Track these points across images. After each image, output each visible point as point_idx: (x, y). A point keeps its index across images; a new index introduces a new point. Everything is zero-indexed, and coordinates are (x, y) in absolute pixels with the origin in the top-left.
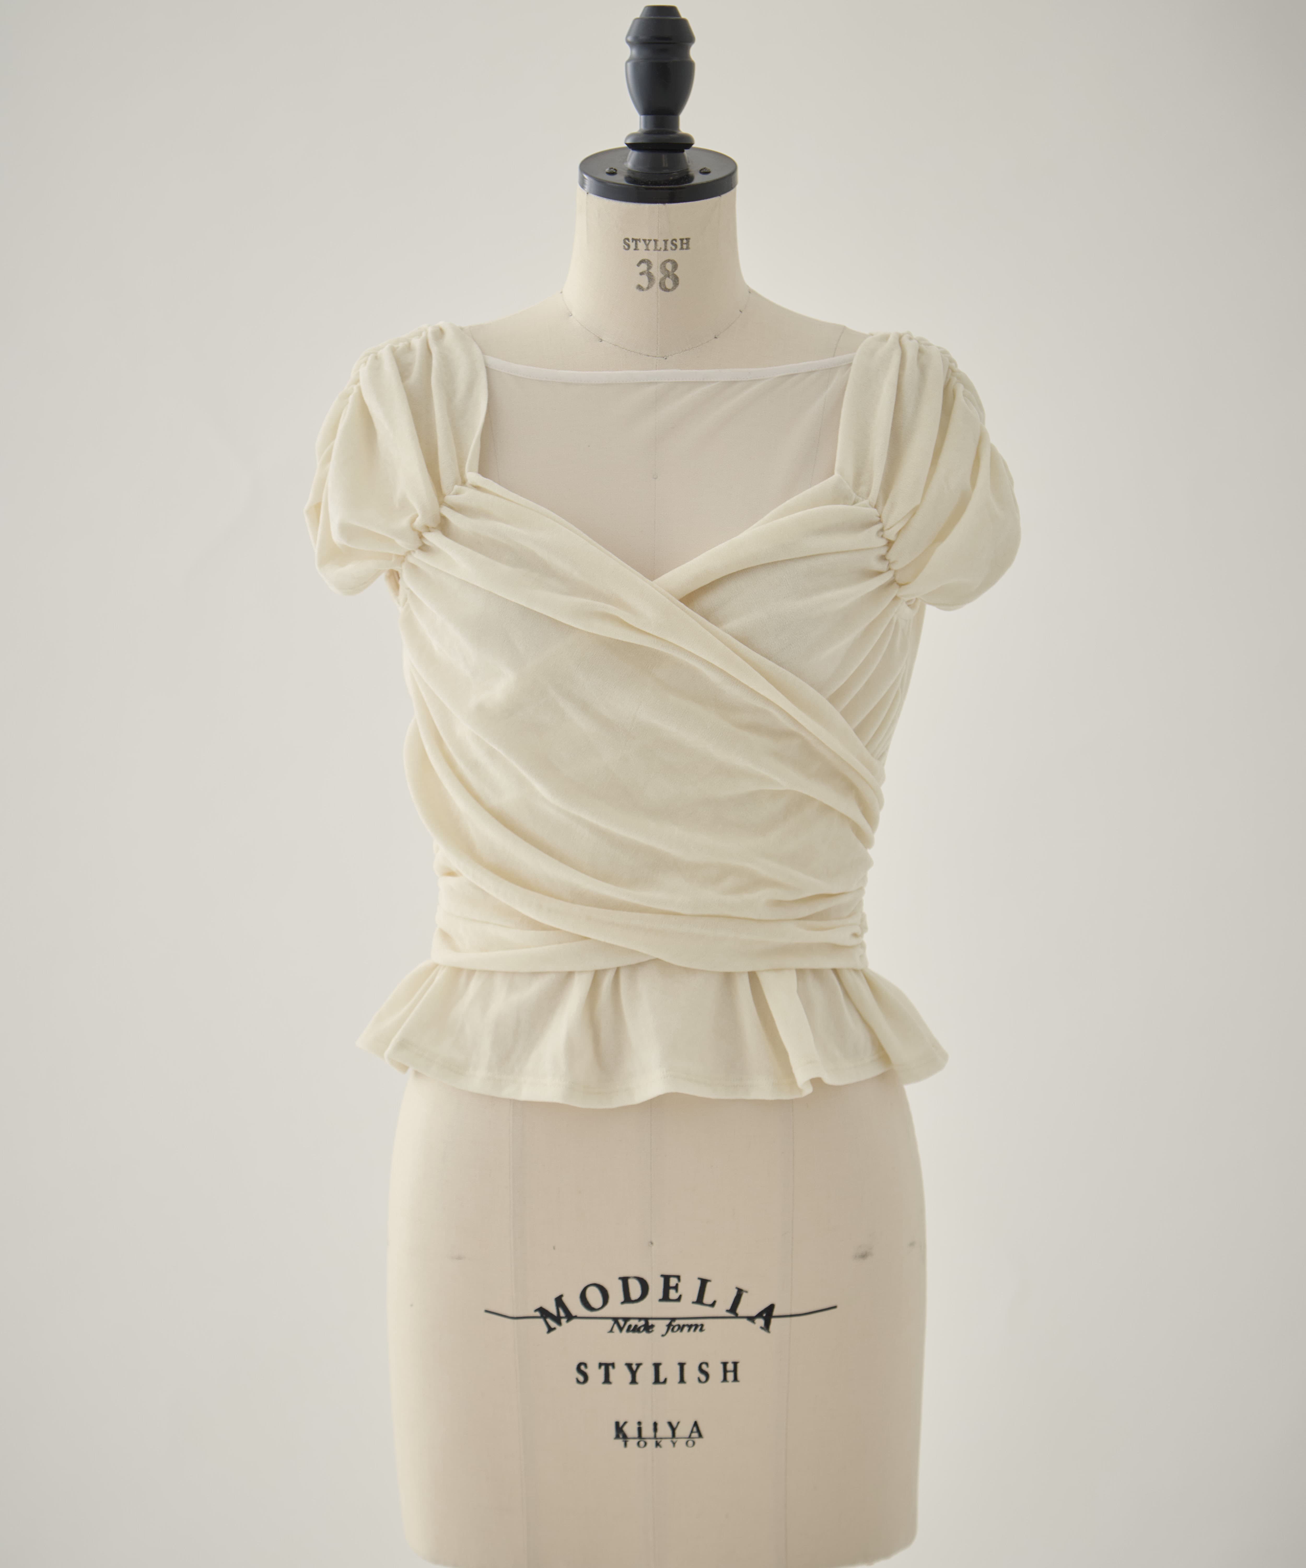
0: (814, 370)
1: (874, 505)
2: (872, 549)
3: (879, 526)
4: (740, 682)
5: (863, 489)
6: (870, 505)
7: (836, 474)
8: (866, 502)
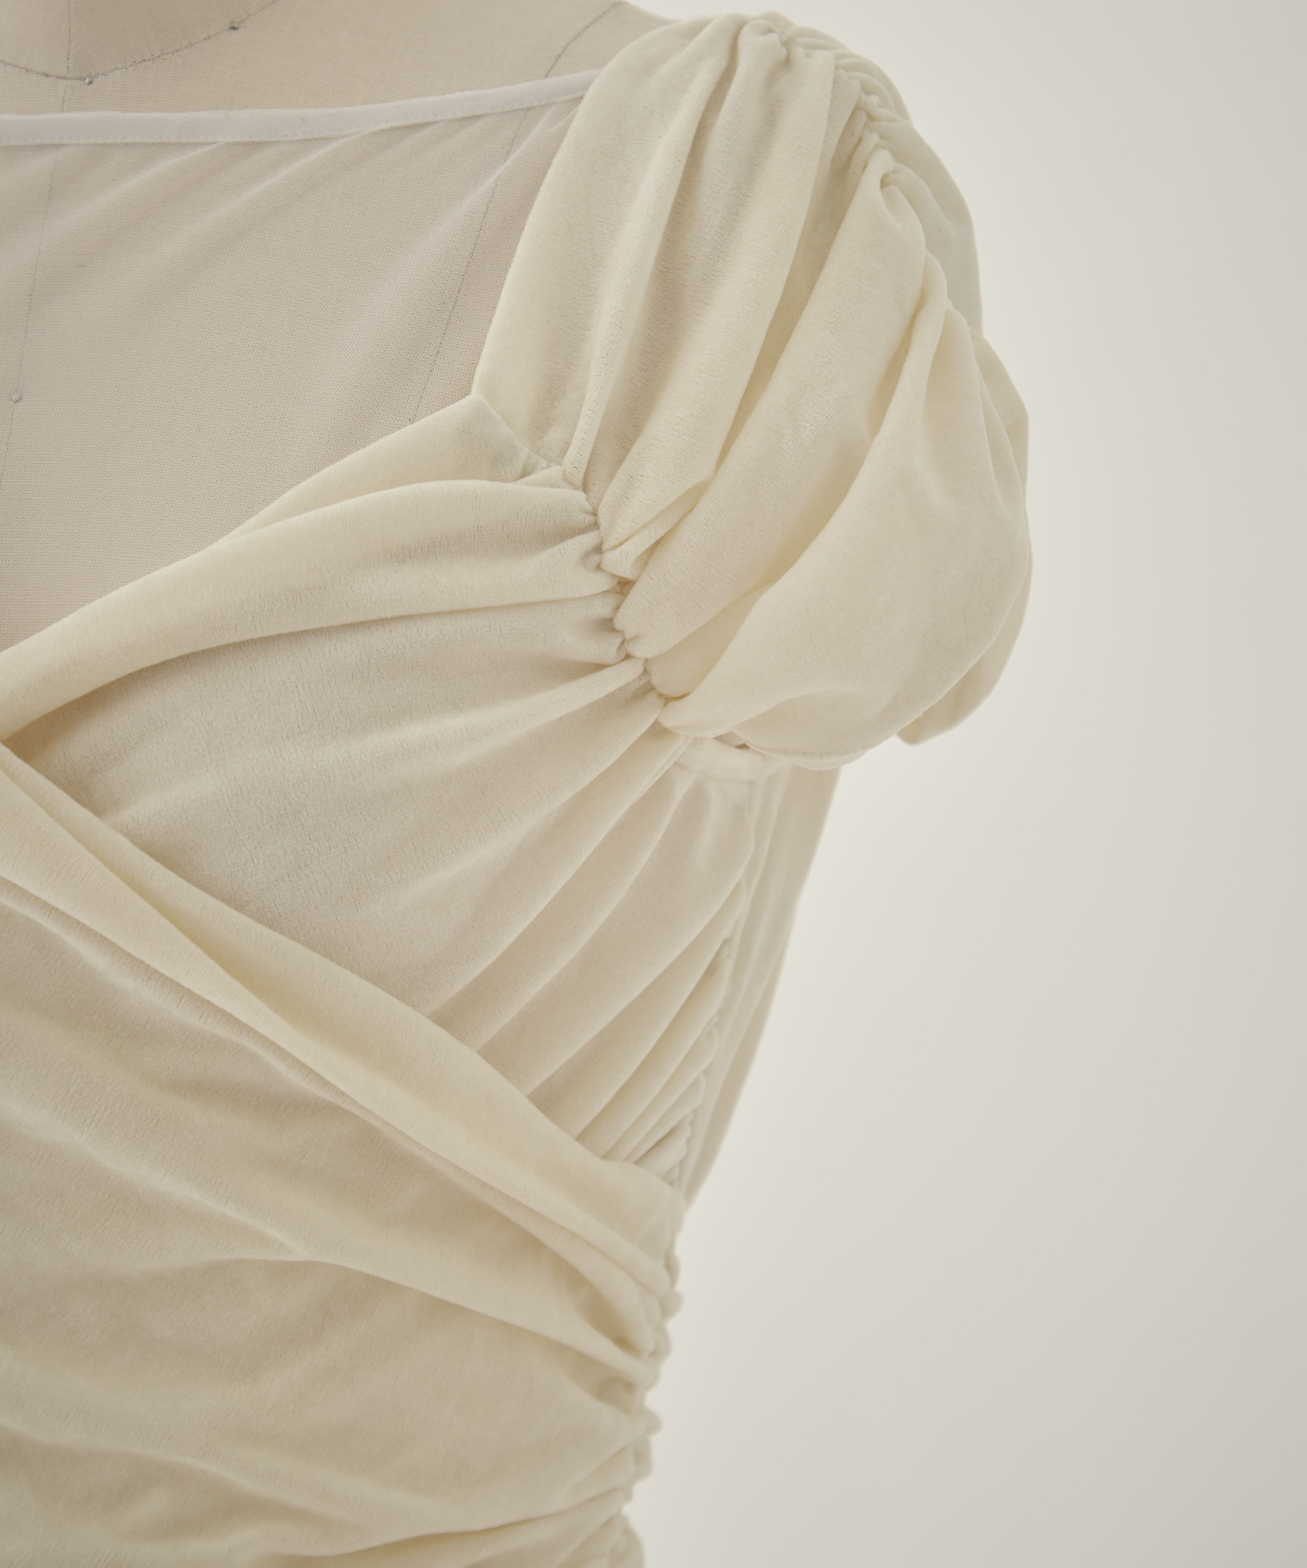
0: (479, 112)
1: (578, 481)
2: (562, 601)
3: (588, 540)
4: (155, 971)
5: (554, 436)
6: (567, 480)
7: (475, 394)
8: (554, 471)
